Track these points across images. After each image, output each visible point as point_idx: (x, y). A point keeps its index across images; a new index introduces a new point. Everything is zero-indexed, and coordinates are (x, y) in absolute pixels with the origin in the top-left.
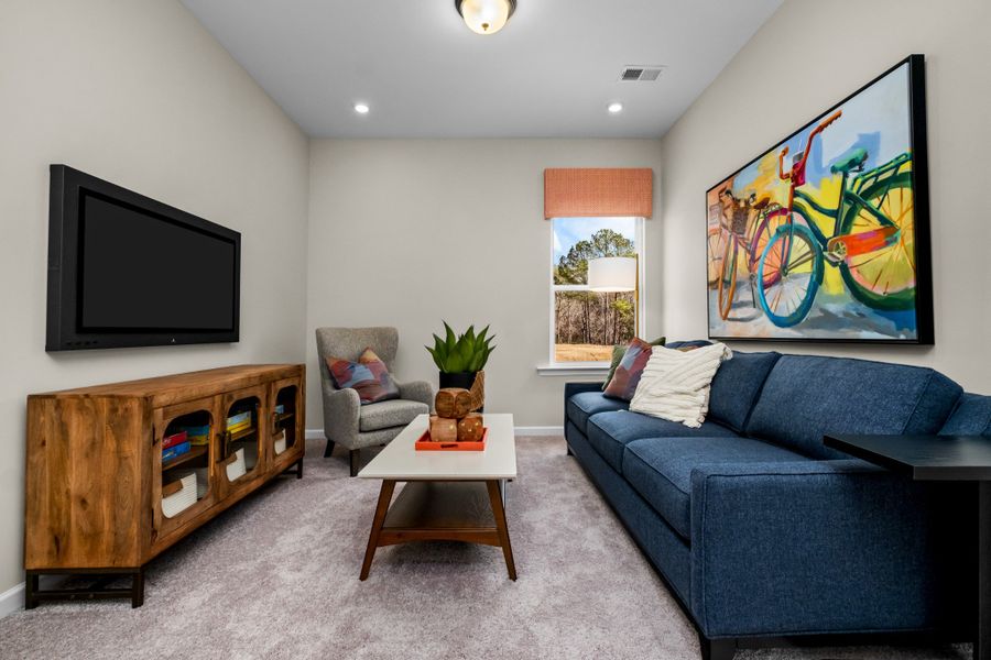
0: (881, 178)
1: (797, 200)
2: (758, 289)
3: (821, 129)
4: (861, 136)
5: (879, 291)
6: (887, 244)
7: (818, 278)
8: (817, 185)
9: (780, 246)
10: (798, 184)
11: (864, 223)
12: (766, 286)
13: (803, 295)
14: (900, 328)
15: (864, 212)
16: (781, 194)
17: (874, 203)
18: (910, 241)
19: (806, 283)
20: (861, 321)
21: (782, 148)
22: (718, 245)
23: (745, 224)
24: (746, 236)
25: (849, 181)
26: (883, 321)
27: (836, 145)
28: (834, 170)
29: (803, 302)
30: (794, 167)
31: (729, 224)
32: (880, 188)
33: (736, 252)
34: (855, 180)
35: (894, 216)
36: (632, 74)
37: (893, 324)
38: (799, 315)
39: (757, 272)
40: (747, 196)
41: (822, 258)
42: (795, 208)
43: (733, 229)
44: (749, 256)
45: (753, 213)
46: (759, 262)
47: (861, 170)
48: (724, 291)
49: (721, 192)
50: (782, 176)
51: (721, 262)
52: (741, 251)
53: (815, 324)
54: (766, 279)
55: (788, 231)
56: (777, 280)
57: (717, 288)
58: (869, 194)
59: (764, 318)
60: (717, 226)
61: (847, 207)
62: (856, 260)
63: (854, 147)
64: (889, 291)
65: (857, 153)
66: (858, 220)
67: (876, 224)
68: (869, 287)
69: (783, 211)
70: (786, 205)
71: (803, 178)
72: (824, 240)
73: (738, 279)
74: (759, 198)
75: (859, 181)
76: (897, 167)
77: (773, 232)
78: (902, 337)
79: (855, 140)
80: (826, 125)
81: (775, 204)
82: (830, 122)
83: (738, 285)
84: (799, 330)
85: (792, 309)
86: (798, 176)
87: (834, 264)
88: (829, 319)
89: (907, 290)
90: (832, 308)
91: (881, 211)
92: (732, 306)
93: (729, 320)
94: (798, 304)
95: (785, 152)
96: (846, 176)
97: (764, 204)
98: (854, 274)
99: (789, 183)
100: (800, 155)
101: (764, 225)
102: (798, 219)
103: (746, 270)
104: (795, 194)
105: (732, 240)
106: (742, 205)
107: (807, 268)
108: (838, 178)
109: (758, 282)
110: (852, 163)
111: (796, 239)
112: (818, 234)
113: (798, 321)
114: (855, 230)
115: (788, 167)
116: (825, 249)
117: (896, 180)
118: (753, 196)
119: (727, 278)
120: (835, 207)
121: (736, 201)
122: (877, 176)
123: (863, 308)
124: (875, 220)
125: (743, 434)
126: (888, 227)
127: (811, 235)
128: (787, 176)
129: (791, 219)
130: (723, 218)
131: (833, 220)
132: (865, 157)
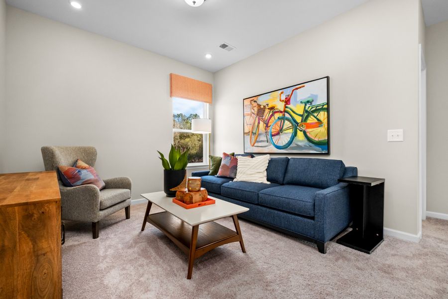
0: (318, 108)
1: (286, 109)
2: (269, 137)
3: (297, 89)
4: (312, 95)
5: (316, 139)
6: (319, 127)
7: (295, 134)
8: (295, 105)
9: (279, 123)
10: (287, 104)
11: (311, 120)
12: (273, 136)
13: (289, 139)
14: (323, 150)
15: (312, 117)
16: (280, 106)
17: (315, 114)
18: (326, 127)
19: (290, 136)
20: (310, 148)
21: (281, 91)
22: (250, 120)
23: (263, 114)
24: (264, 118)
25: (307, 107)
26: (317, 148)
27: (302, 95)
28: (301, 102)
29: (289, 142)
30: (286, 98)
31: (256, 113)
32: (317, 110)
33: (259, 123)
34: (309, 107)
35: (322, 119)
36: (224, 46)
37: (320, 149)
38: (287, 145)
39: (269, 131)
40: (265, 104)
41: (296, 129)
42: (285, 111)
43: (257, 115)
44: (265, 125)
45: (267, 111)
46: (270, 128)
47: (311, 104)
48: (253, 136)
49: (252, 100)
50: (280, 100)
51: (251, 126)
52: (261, 123)
53: (293, 148)
54: (273, 133)
55: (283, 119)
56: (278, 134)
57: (249, 135)
58: (314, 112)
59: (272, 146)
60: (249, 113)
61: (306, 114)
62: (308, 130)
63: (309, 97)
64: (320, 140)
65: (310, 99)
66: (309, 118)
67: (316, 121)
68: (313, 138)
69: (281, 112)
70: (282, 110)
71: (289, 102)
72: (297, 123)
73: (260, 133)
74: (270, 106)
75: (311, 107)
76: (323, 106)
77: (277, 118)
78: (323, 152)
79: (309, 95)
80: (299, 88)
81: (277, 109)
82: (301, 88)
83: (259, 135)
84: (287, 150)
85: (284, 144)
86: (287, 101)
87: (301, 131)
88: (298, 147)
89: (325, 140)
90: (300, 144)
91: (317, 117)
92: (256, 141)
93: (255, 146)
94: (287, 142)
95: (282, 93)
96: (306, 105)
97: (272, 108)
98: (308, 134)
99: (283, 104)
100: (288, 95)
101: (272, 115)
102: (287, 115)
103: (264, 130)
104: (286, 107)
105: (257, 118)
106: (262, 107)
107: (291, 131)
108: (304, 105)
109: (269, 134)
110: (308, 102)
111: (286, 122)
112: (295, 121)
113: (287, 147)
114: (308, 122)
115: (283, 97)
116: (298, 126)
117: (322, 109)
118: (267, 105)
119: (254, 132)
120: (302, 114)
121: (259, 105)
122: (316, 107)
123: (311, 144)
124: (315, 119)
125: (283, 184)
126: (320, 122)
127: (292, 121)
128: (283, 101)
129: (284, 115)
130: (252, 110)
131: (301, 118)
132: (313, 101)
